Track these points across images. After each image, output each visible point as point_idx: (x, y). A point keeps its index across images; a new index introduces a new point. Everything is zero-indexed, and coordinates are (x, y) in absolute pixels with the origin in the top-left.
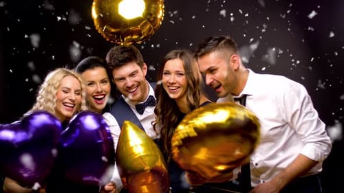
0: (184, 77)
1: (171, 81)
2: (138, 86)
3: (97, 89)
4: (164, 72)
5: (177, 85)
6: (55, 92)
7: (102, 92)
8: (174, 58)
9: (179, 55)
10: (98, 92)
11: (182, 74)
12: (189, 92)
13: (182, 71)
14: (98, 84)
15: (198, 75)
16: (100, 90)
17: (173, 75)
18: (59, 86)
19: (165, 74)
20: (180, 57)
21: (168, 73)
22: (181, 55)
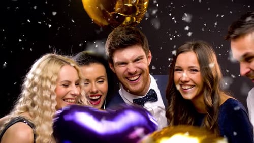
0: (198, 74)
1: (184, 79)
2: (140, 75)
3: (91, 89)
4: (175, 68)
5: (190, 83)
6: (53, 88)
7: (97, 92)
8: (187, 51)
9: (192, 47)
10: (92, 92)
11: (196, 71)
12: (205, 92)
13: (196, 66)
14: (93, 82)
15: (217, 72)
16: (95, 90)
17: (185, 71)
18: (58, 80)
19: (177, 70)
20: (194, 50)
21: (180, 69)
22: (196, 48)
